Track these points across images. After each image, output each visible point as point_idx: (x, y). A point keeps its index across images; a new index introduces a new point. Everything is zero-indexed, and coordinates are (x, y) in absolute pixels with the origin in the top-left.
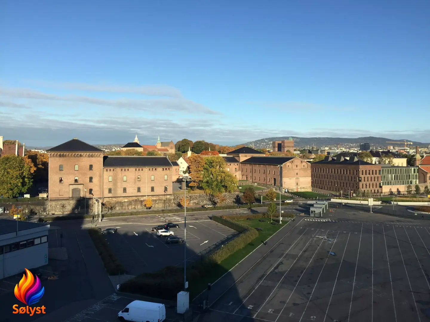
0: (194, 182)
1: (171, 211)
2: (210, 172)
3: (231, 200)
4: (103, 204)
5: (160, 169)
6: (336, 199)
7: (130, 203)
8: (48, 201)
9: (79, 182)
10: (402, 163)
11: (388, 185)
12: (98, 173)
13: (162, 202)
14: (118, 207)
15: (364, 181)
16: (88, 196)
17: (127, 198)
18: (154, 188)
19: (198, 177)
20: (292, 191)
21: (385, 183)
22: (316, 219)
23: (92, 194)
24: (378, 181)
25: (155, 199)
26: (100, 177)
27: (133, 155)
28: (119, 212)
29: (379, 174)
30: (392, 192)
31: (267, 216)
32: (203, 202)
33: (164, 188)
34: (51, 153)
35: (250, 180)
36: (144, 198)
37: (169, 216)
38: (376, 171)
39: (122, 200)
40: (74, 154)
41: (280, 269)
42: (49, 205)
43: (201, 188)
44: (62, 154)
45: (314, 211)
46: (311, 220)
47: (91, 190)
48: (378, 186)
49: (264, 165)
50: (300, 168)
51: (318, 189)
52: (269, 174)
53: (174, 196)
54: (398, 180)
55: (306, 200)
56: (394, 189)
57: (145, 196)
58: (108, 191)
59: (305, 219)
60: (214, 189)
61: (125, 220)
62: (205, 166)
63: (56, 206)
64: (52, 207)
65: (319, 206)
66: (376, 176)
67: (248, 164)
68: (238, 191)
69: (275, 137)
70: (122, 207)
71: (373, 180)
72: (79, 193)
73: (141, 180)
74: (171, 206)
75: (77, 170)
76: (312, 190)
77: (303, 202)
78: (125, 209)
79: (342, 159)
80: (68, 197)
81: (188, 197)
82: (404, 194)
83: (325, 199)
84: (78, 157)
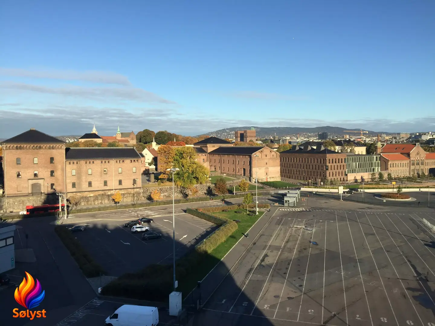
0: (165, 173)
1: (141, 205)
2: (181, 163)
3: (202, 191)
5: (127, 161)
6: (306, 187)
7: (96, 198)
8: (4, 198)
9: (39, 177)
10: (362, 152)
12: (60, 167)
13: (131, 196)
14: (83, 202)
15: (331, 170)
16: (50, 191)
17: (93, 192)
18: (121, 182)
20: (262, 181)
21: (350, 171)
22: (291, 209)
23: (54, 189)
24: (343, 169)
25: (123, 192)
26: (63, 170)
27: (93, 147)
28: (85, 208)
29: (345, 163)
30: (357, 180)
31: (242, 208)
32: (174, 195)
33: (132, 182)
34: (6, 145)
35: (219, 171)
36: (112, 192)
37: (141, 210)
38: (342, 159)
39: (88, 195)
40: (32, 145)
41: (266, 262)
42: (7, 202)
43: (170, 180)
44: (19, 146)
45: (289, 201)
46: (286, 210)
47: (52, 185)
48: (344, 174)
49: (233, 155)
50: (270, 157)
51: (287, 178)
52: (239, 164)
53: (143, 189)
54: (362, 168)
55: (276, 189)
56: (358, 176)
57: (113, 190)
58: (72, 186)
59: (280, 208)
60: (185, 181)
61: (93, 216)
62: (175, 157)
63: (14, 203)
64: (9, 204)
65: (292, 195)
66: (341, 164)
67: (216, 154)
68: (210, 183)
69: (236, 127)
70: (88, 202)
71: (339, 168)
72: (40, 189)
73: (108, 173)
74: (141, 200)
75: (36, 164)
76: (281, 179)
77: (274, 192)
78: (90, 204)
79: (309, 148)
80: (27, 193)
81: (159, 189)
82: (367, 182)
83: (295, 188)
84: (38, 149)
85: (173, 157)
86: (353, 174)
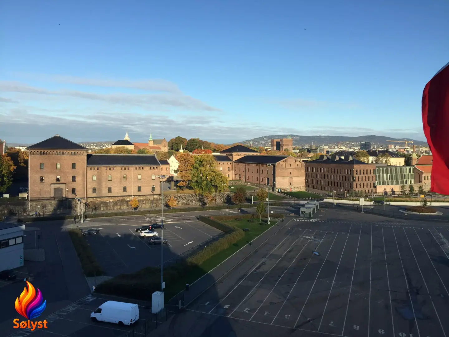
0: (183, 181)
2: (199, 171)
3: (221, 200)
4: (86, 205)
5: (147, 168)
6: (329, 199)
7: (115, 203)
8: (28, 201)
9: (61, 182)
10: (400, 163)
12: (81, 172)
13: (150, 202)
14: (103, 207)
15: (359, 181)
16: (70, 196)
17: (112, 198)
18: (140, 188)
19: (187, 177)
20: (285, 191)
21: (380, 183)
22: (306, 220)
23: (75, 194)
24: (372, 180)
25: (142, 199)
26: (84, 175)
28: (104, 212)
29: (374, 174)
30: (387, 192)
31: (256, 217)
32: (192, 203)
33: (151, 188)
34: (31, 151)
35: (243, 180)
36: (131, 198)
37: (156, 217)
38: (370, 170)
39: (107, 201)
40: (55, 151)
41: (262, 270)
42: (29, 205)
43: (190, 188)
44: (43, 151)
45: (304, 212)
46: (300, 220)
47: (74, 191)
48: (372, 186)
49: (258, 164)
50: (294, 167)
51: (313, 189)
52: (262, 173)
53: (162, 196)
54: (393, 179)
55: (299, 200)
56: (388, 189)
57: (132, 196)
58: (92, 191)
59: (295, 219)
60: (203, 189)
61: (109, 221)
62: (194, 165)
63: (37, 207)
64: (32, 207)
65: (310, 206)
66: (370, 175)
67: (241, 163)
68: (229, 191)
70: (107, 207)
71: (367, 179)
72: (62, 193)
73: (127, 180)
74: (159, 206)
75: (59, 169)
76: (306, 190)
77: (295, 202)
78: (110, 210)
79: (337, 158)
80: (49, 197)
81: (177, 197)
82: (398, 194)
83: (318, 199)
84: (60, 155)
85: (192, 165)
86: (383, 185)
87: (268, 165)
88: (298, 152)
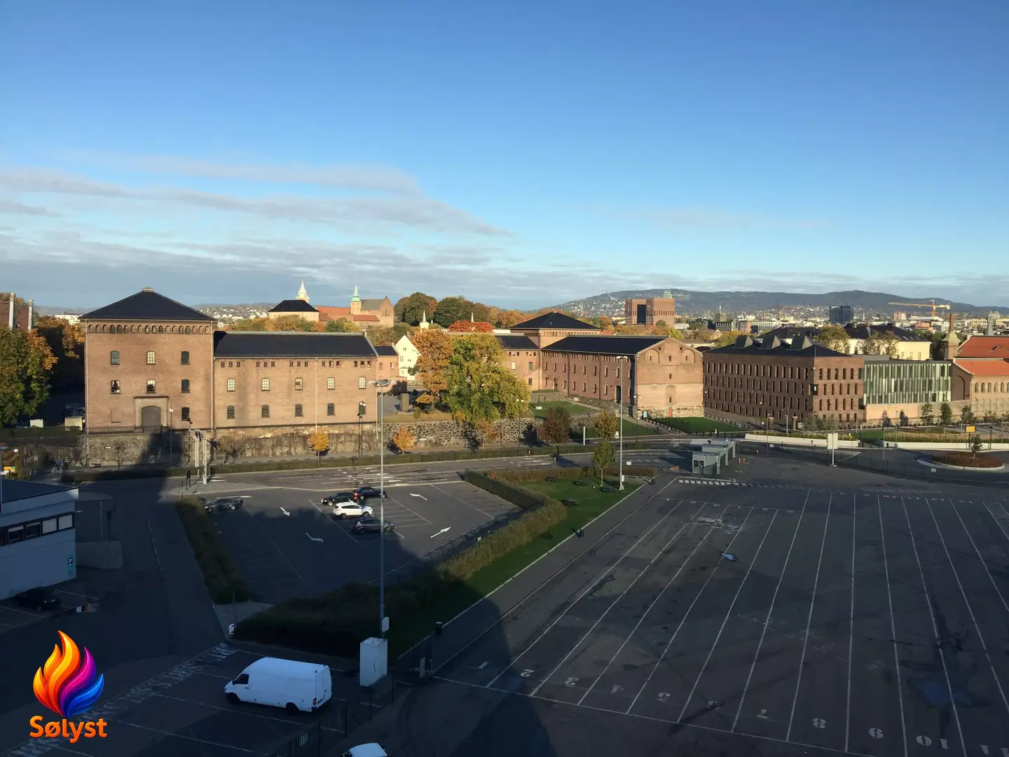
0: (429, 393)
2: (465, 371)
3: (515, 435)
4: (213, 444)
5: (347, 363)
6: (757, 434)
7: (278, 441)
8: (86, 435)
9: (158, 393)
10: (920, 354)
11: (879, 403)
12: (202, 372)
13: (354, 439)
14: (250, 450)
15: (825, 394)
16: (179, 424)
17: (272, 429)
18: (333, 408)
19: (437, 383)
20: (658, 417)
21: (874, 398)
22: (704, 480)
23: (189, 420)
24: (856, 393)
25: (336, 432)
26: (207, 380)
27: (293, 329)
28: (252, 461)
29: (860, 378)
30: (889, 420)
31: (593, 473)
32: (449, 441)
33: (356, 408)
34: (89, 324)
35: (563, 390)
36: (312, 429)
37: (368, 472)
38: (852, 370)
39: (260, 435)
40: (144, 325)
41: (605, 592)
42: (88, 443)
43: (444, 408)
44: (116, 325)
45: (702, 462)
46: (693, 482)
47: (185, 413)
48: (856, 406)
49: (595, 355)
50: (679, 362)
51: (720, 411)
52: (607, 376)
53: (381, 425)
54: (903, 391)
55: (688, 436)
56: (893, 412)
57: (314, 425)
58: (226, 414)
59: (680, 479)
60: (474, 411)
61: (264, 480)
62: (454, 356)
63: (105, 448)
64: (94, 449)
65: (714, 450)
66: (851, 382)
67: (558, 352)
68: (532, 416)
69: (634, 290)
70: (260, 449)
71: (845, 391)
72: (159, 419)
73: (304, 390)
74: (374, 449)
75: (153, 364)
76: (706, 414)
77: (679, 441)
78: (265, 455)
79: (777, 343)
80: (132, 427)
81: (415, 428)
82: (915, 425)
83: (732, 434)
84: (155, 333)
85: (447, 356)
86: (880, 405)
87: (619, 357)
88: (689, 329)
